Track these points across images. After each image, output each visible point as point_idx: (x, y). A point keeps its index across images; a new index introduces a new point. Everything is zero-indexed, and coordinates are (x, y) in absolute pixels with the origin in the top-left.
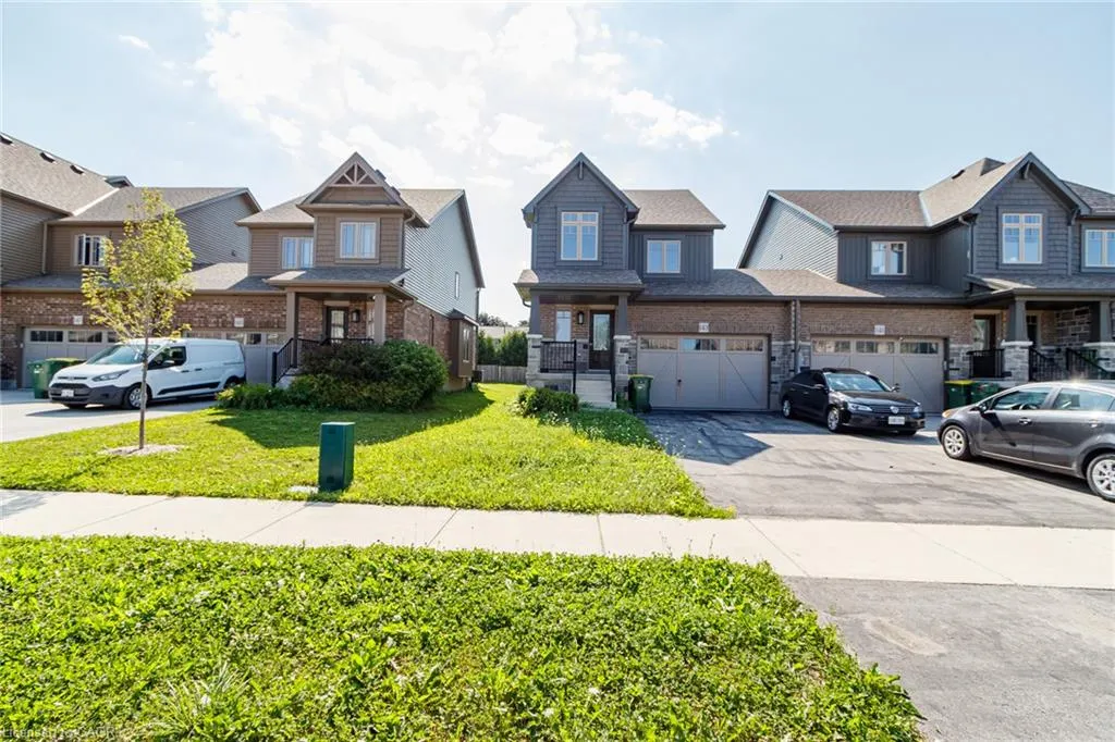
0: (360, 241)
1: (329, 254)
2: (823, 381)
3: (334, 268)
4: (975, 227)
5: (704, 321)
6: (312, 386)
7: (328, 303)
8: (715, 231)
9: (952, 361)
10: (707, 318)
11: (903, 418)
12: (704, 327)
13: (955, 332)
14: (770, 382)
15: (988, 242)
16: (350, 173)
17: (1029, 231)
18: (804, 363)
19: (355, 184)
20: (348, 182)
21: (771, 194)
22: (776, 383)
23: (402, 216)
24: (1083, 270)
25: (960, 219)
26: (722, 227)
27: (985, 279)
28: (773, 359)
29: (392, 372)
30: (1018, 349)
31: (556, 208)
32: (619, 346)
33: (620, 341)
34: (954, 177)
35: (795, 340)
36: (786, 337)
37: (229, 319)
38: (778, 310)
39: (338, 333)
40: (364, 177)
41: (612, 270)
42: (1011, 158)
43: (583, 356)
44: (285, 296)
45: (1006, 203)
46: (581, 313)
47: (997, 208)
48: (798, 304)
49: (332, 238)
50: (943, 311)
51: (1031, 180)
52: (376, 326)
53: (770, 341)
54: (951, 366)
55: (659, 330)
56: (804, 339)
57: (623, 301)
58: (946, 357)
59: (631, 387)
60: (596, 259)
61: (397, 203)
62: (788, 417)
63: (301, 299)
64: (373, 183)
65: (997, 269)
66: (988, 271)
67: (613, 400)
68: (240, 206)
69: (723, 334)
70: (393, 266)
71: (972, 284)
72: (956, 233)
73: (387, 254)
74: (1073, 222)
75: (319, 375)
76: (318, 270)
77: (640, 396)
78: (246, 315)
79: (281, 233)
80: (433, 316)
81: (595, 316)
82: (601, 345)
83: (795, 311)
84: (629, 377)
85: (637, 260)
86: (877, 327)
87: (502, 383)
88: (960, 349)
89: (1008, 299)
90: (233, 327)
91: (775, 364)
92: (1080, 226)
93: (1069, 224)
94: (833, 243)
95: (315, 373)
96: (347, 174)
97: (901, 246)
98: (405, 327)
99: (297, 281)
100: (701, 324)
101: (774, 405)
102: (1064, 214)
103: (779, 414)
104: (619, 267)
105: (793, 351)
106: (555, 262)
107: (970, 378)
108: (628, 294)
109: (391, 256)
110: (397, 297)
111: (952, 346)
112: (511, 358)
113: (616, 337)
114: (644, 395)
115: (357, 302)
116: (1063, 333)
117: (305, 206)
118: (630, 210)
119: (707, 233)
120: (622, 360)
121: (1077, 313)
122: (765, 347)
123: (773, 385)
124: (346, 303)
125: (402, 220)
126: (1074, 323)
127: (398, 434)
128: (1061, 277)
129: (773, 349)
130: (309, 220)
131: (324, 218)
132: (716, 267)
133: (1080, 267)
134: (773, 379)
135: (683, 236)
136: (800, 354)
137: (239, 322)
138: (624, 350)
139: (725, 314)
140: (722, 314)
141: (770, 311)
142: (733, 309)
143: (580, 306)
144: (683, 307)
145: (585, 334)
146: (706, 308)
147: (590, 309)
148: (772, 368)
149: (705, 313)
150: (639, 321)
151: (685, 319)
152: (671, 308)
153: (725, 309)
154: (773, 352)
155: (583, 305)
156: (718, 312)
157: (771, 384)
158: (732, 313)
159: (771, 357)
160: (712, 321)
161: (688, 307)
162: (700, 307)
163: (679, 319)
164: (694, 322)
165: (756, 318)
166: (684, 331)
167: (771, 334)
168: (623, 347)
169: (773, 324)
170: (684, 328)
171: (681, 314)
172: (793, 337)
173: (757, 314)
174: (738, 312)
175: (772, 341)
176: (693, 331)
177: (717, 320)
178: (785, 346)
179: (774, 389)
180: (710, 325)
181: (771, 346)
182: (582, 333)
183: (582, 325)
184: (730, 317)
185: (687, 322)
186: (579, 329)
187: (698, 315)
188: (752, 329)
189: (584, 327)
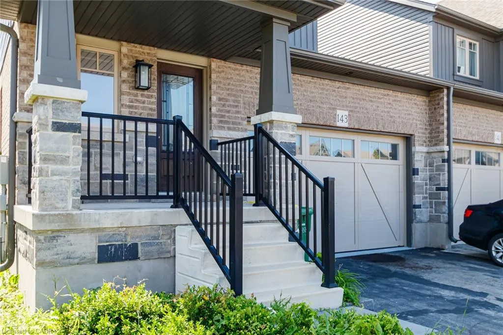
5: (343, 107)
10: (347, 103)
12: (342, 118)
14: (410, 205)
22: (419, 207)
28: (415, 172)
33: (282, 125)
35: (449, 144)
46: (143, 64)
53: (409, 147)
69: (363, 131)
83: (448, 103)
91: (418, 180)
100: (340, 113)
105: (447, 160)
122: (402, 155)
129: (415, 156)
139: (367, 99)
140: (363, 99)
141: (413, 102)
142: (375, 93)
143: (137, 49)
144: (315, 80)
145: (150, 112)
146: (345, 86)
147: (158, 59)
148: (415, 186)
149: (344, 94)
150: (251, 96)
151: (318, 101)
152: (300, 78)
153: (367, 91)
154: (415, 162)
155: (144, 46)
156: (359, 95)
157: (414, 209)
158: (374, 99)
159: (414, 169)
160: (351, 109)
161: (322, 80)
162: (337, 84)
163: (311, 101)
164: (330, 108)
165: (400, 110)
166: (317, 123)
167: (412, 135)
168: (285, 141)
169: (416, 120)
170: (317, 118)
171: (312, 93)
172: (446, 139)
173: (400, 104)
174: (381, 99)
175: (414, 146)
176: (328, 124)
177: (356, 107)
178: (428, 153)
179: (418, 216)
180: (349, 115)
181: (413, 153)
182: (143, 109)
183: (142, 93)
184: (372, 104)
185: (321, 106)
186: (137, 100)
187: (335, 97)
188: (395, 126)
189: (147, 98)
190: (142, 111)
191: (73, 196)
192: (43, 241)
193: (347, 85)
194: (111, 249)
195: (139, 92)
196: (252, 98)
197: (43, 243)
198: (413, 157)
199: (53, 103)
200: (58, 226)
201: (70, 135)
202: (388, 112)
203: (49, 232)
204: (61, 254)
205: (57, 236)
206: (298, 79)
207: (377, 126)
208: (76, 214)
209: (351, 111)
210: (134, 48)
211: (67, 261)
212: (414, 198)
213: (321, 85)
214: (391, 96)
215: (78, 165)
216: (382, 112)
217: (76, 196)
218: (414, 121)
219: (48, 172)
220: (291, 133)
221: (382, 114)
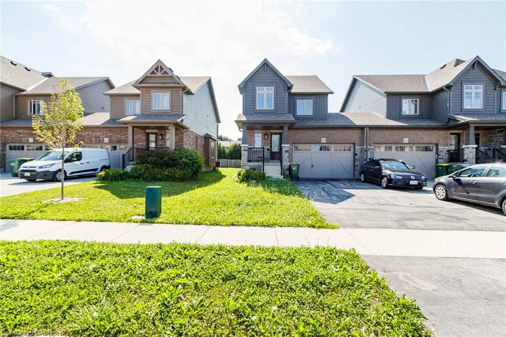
0: (162, 101)
1: (148, 108)
2: (379, 165)
3: (150, 114)
4: (451, 92)
6: (141, 170)
7: (148, 131)
8: (329, 95)
9: (440, 155)
10: (325, 136)
11: (417, 181)
12: (324, 140)
13: (441, 141)
14: (355, 166)
15: (457, 99)
16: (157, 69)
17: (476, 93)
18: (371, 156)
19: (159, 74)
20: (156, 74)
21: (356, 77)
23: (181, 89)
24: (502, 111)
25: (444, 88)
26: (332, 93)
27: (456, 116)
28: (356, 155)
29: (178, 163)
30: (470, 149)
31: (254, 85)
32: (284, 149)
33: (284, 147)
34: (441, 68)
36: (362, 144)
37: (102, 139)
38: (358, 132)
39: (153, 145)
40: (163, 71)
41: (281, 114)
42: (468, 59)
43: (267, 154)
44: (127, 128)
45: (466, 80)
46: (266, 134)
47: (462, 83)
48: (368, 129)
49: (149, 100)
50: (435, 132)
51: (478, 69)
52: (170, 142)
53: (354, 147)
54: (439, 157)
55: (303, 142)
56: (370, 145)
57: (286, 128)
58: (437, 153)
59: (290, 169)
60: (273, 109)
61: (179, 83)
62: (363, 182)
63: (135, 129)
64: (167, 74)
65: (461, 111)
66: (457, 112)
67: (281, 175)
68: (105, 85)
69: (333, 143)
70: (178, 113)
71: (449, 119)
72: (442, 94)
73: (175, 108)
74: (497, 89)
75: (144, 165)
76: (143, 115)
77: (294, 173)
78: (110, 137)
79: (125, 98)
80: (197, 137)
81: (273, 135)
82: (275, 149)
83: (366, 132)
84: (289, 164)
85: (292, 109)
86: (405, 139)
87: (229, 167)
88: (443, 149)
89: (466, 126)
90: (104, 142)
91: (357, 157)
92: (501, 91)
93: (495, 90)
94: (385, 100)
95: (143, 163)
96: (155, 69)
97: (416, 101)
98: (184, 142)
99: (133, 121)
100: (322, 139)
101: (357, 176)
102: (493, 85)
103: (359, 180)
104: (284, 112)
105: (366, 151)
106: (254, 110)
107: (448, 162)
108: (288, 125)
109: (177, 108)
110: (180, 128)
111: (440, 148)
112: (234, 156)
113: (283, 145)
114: (296, 172)
115: (161, 130)
116: (491, 141)
117: (135, 85)
118: (288, 85)
119: (324, 96)
120: (285, 156)
121: (499, 132)
122: (352, 149)
123: (356, 167)
124: (156, 131)
125: (181, 92)
126: (497, 136)
127: (182, 191)
128: (491, 115)
129: (356, 150)
130: (138, 92)
131: (145, 91)
132: (329, 112)
133: (500, 110)
134: (356, 164)
135: (314, 97)
136: (369, 152)
137: (106, 140)
138: (286, 151)
139: (334, 134)
141: (355, 132)
145: (268, 144)
147: (270, 132)
148: (356, 159)
149: (325, 134)
150: (293, 138)
152: (308, 132)
154: (356, 152)
155: (267, 130)
156: (330, 133)
158: (337, 134)
161: (317, 131)
163: (312, 137)
164: (319, 138)
167: (355, 143)
169: (356, 138)
170: (314, 141)
171: (313, 134)
172: (365, 144)
173: (348, 134)
174: (340, 133)
176: (318, 142)
177: (329, 137)
178: (362, 148)
179: (356, 169)
180: (326, 139)
185: (316, 138)
186: (265, 142)
187: (321, 134)
188: (346, 141)
189: (268, 141)
193: (324, 131)
199: (243, 147)
202: (343, 137)
207: (338, 141)
210: (264, 131)
214: (344, 132)
217: (246, 160)
220: (288, 148)
221: (340, 138)
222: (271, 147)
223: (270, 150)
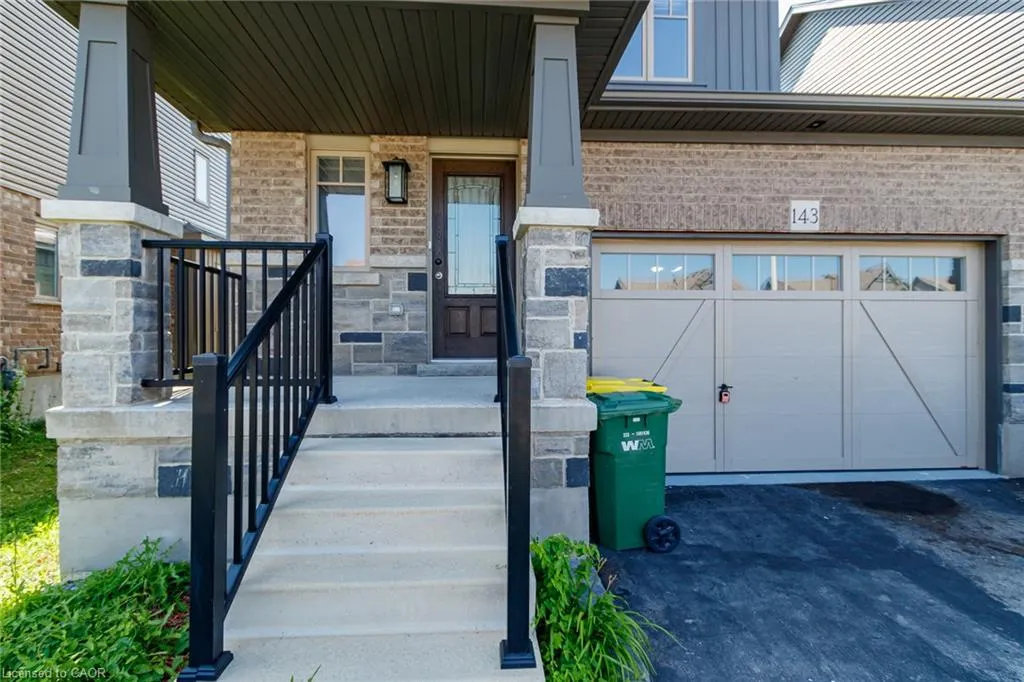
5: (807, 195)
10: (817, 184)
12: (805, 214)
14: (1000, 387)
22: (1020, 389)
28: (1014, 314)
32: (540, 259)
46: (400, 163)
53: (995, 261)
69: (861, 237)
81: (453, 187)
91: (1017, 331)
100: (798, 206)
108: (576, 21)
122: (972, 278)
123: (1015, 398)
129: (1011, 284)
139: (871, 172)
140: (860, 174)
141: (1003, 164)
142: (892, 157)
143: (395, 143)
144: (738, 149)
145: (415, 237)
146: (813, 151)
147: (431, 154)
148: (1011, 344)
149: (810, 169)
150: (597, 193)
151: (745, 187)
152: (702, 150)
153: (870, 156)
154: (1010, 294)
155: (406, 137)
156: (848, 165)
157: (1005, 394)
158: (890, 171)
159: (1006, 309)
160: (829, 195)
161: (755, 147)
162: (792, 150)
163: (728, 189)
164: (773, 199)
165: (963, 186)
166: (743, 229)
167: (1001, 236)
168: (558, 267)
169: (1013, 204)
170: (742, 219)
171: (732, 173)
173: (962, 174)
174: (908, 167)
175: (1008, 258)
176: (770, 229)
177: (841, 191)
179: (1018, 410)
180: (822, 208)
181: (1003, 275)
182: (404, 234)
183: (403, 208)
184: (885, 180)
185: (754, 196)
186: (394, 221)
187: (787, 175)
188: (950, 221)
189: (410, 215)
190: (402, 237)
191: (119, 382)
192: (68, 456)
193: (817, 150)
194: (182, 474)
195: (399, 209)
196: (598, 197)
197: (69, 459)
198: (1004, 282)
199: (82, 229)
200: (88, 432)
201: (111, 281)
202: (930, 193)
203: (80, 442)
204: (96, 478)
205: (91, 449)
206: (699, 153)
207: (898, 223)
208: (117, 413)
209: (824, 199)
210: (392, 143)
211: (106, 490)
212: (1006, 370)
213: (753, 156)
214: (939, 158)
215: (126, 329)
216: (912, 193)
217: (122, 383)
218: (1009, 206)
219: (75, 344)
220: (575, 248)
221: (912, 199)
222: (440, 262)
223: (431, 281)
